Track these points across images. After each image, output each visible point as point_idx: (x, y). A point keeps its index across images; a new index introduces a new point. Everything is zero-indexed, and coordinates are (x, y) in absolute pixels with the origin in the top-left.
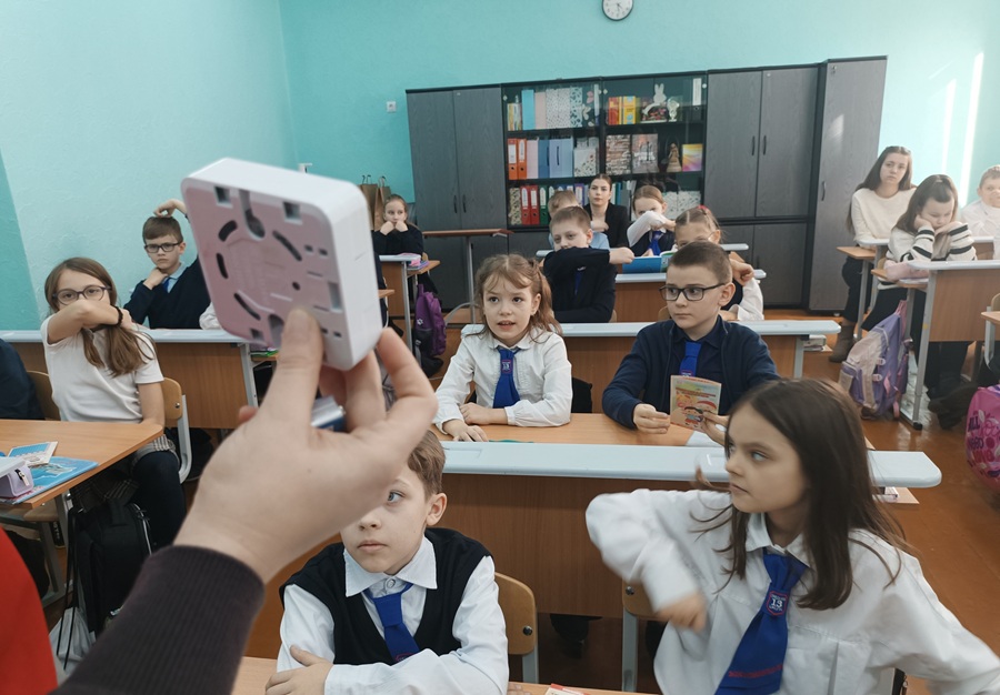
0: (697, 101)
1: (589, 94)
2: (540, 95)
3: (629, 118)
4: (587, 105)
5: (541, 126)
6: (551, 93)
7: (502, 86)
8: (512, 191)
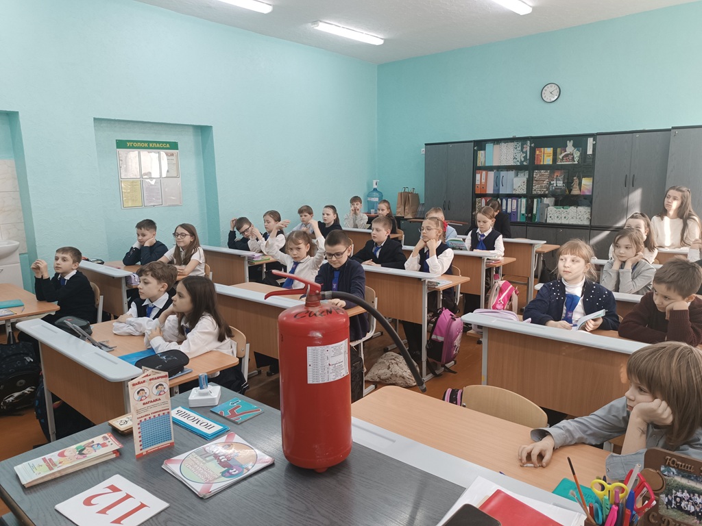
0: (590, 152)
1: (525, 146)
2: (497, 146)
3: (548, 160)
4: (523, 152)
5: (496, 164)
6: (503, 145)
7: (475, 141)
8: (477, 200)
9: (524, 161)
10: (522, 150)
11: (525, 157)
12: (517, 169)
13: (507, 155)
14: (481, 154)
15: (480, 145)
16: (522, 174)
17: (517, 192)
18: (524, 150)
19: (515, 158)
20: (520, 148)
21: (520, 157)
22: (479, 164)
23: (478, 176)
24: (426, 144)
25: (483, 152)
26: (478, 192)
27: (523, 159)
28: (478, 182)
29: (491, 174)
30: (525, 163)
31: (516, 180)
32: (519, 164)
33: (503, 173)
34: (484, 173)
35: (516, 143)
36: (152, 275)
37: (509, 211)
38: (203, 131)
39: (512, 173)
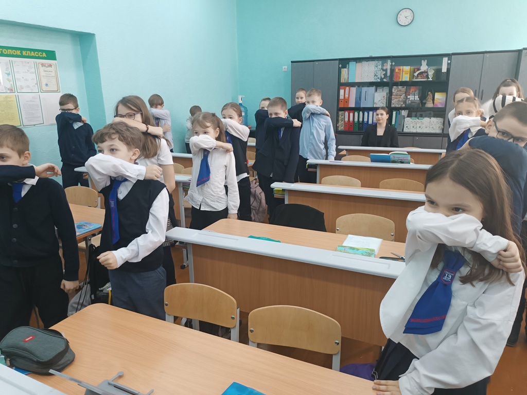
0: (444, 70)
1: (385, 64)
2: (359, 65)
3: (406, 77)
5: (357, 80)
6: (365, 63)
7: (340, 60)
8: (340, 113)
9: (384, 78)
10: (382, 68)
11: (385, 75)
12: (377, 85)
13: (367, 73)
14: (344, 71)
15: (344, 62)
18: (385, 68)
19: (375, 75)
21: (381, 74)
22: (342, 81)
23: (342, 92)
24: (292, 62)
26: (341, 105)
28: (342, 97)
29: (354, 90)
31: (376, 94)
32: (379, 80)
34: (347, 88)
35: (376, 62)
37: (370, 122)
38: (82, 40)
39: (373, 88)
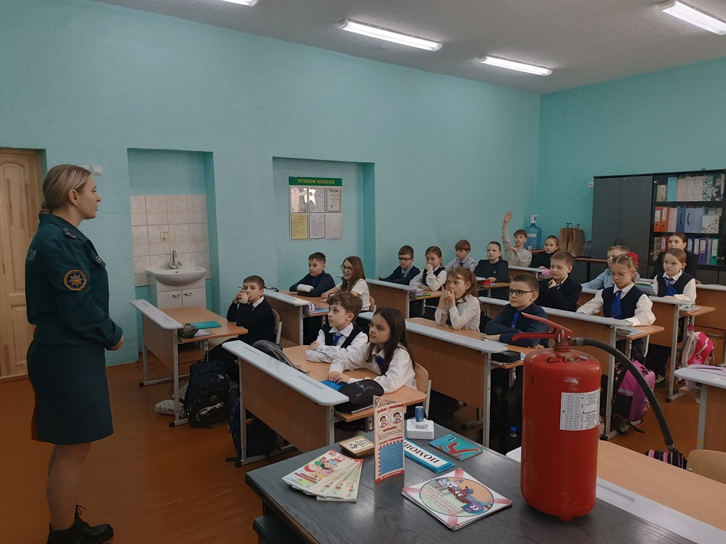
1: (718, 180)
2: (682, 181)
4: (716, 187)
5: (680, 200)
6: (689, 179)
7: (654, 175)
8: (656, 239)
9: (717, 196)
10: (714, 185)
11: (718, 193)
12: (708, 205)
13: (695, 190)
14: (661, 189)
15: (662, 178)
16: (714, 212)
17: (707, 232)
18: (717, 184)
19: (704, 194)
20: (711, 183)
21: (711, 192)
22: (659, 199)
23: (657, 213)
24: (595, 177)
25: (664, 186)
26: (656, 230)
27: (715, 195)
28: (657, 219)
29: (674, 212)
30: (717, 199)
31: (705, 218)
32: (709, 200)
33: (688, 210)
34: (665, 209)
35: (706, 177)
36: (341, 305)
37: (696, 252)
38: (366, 168)
39: (700, 211)
